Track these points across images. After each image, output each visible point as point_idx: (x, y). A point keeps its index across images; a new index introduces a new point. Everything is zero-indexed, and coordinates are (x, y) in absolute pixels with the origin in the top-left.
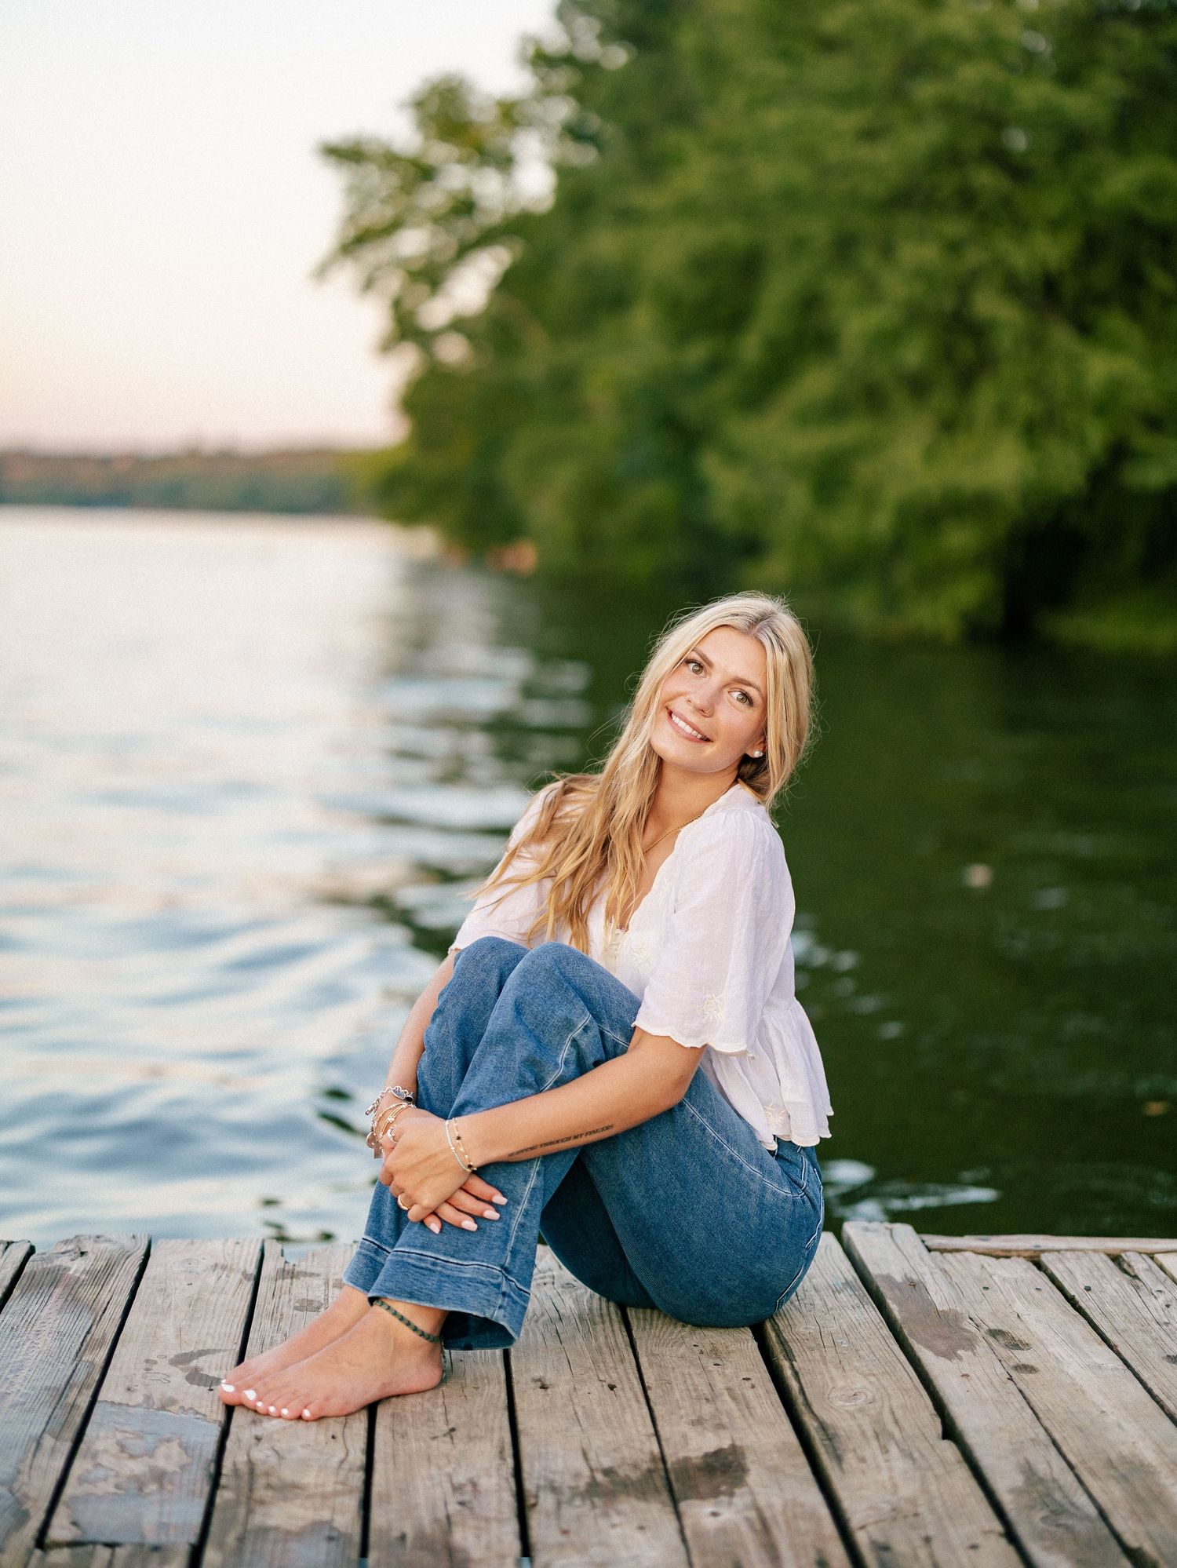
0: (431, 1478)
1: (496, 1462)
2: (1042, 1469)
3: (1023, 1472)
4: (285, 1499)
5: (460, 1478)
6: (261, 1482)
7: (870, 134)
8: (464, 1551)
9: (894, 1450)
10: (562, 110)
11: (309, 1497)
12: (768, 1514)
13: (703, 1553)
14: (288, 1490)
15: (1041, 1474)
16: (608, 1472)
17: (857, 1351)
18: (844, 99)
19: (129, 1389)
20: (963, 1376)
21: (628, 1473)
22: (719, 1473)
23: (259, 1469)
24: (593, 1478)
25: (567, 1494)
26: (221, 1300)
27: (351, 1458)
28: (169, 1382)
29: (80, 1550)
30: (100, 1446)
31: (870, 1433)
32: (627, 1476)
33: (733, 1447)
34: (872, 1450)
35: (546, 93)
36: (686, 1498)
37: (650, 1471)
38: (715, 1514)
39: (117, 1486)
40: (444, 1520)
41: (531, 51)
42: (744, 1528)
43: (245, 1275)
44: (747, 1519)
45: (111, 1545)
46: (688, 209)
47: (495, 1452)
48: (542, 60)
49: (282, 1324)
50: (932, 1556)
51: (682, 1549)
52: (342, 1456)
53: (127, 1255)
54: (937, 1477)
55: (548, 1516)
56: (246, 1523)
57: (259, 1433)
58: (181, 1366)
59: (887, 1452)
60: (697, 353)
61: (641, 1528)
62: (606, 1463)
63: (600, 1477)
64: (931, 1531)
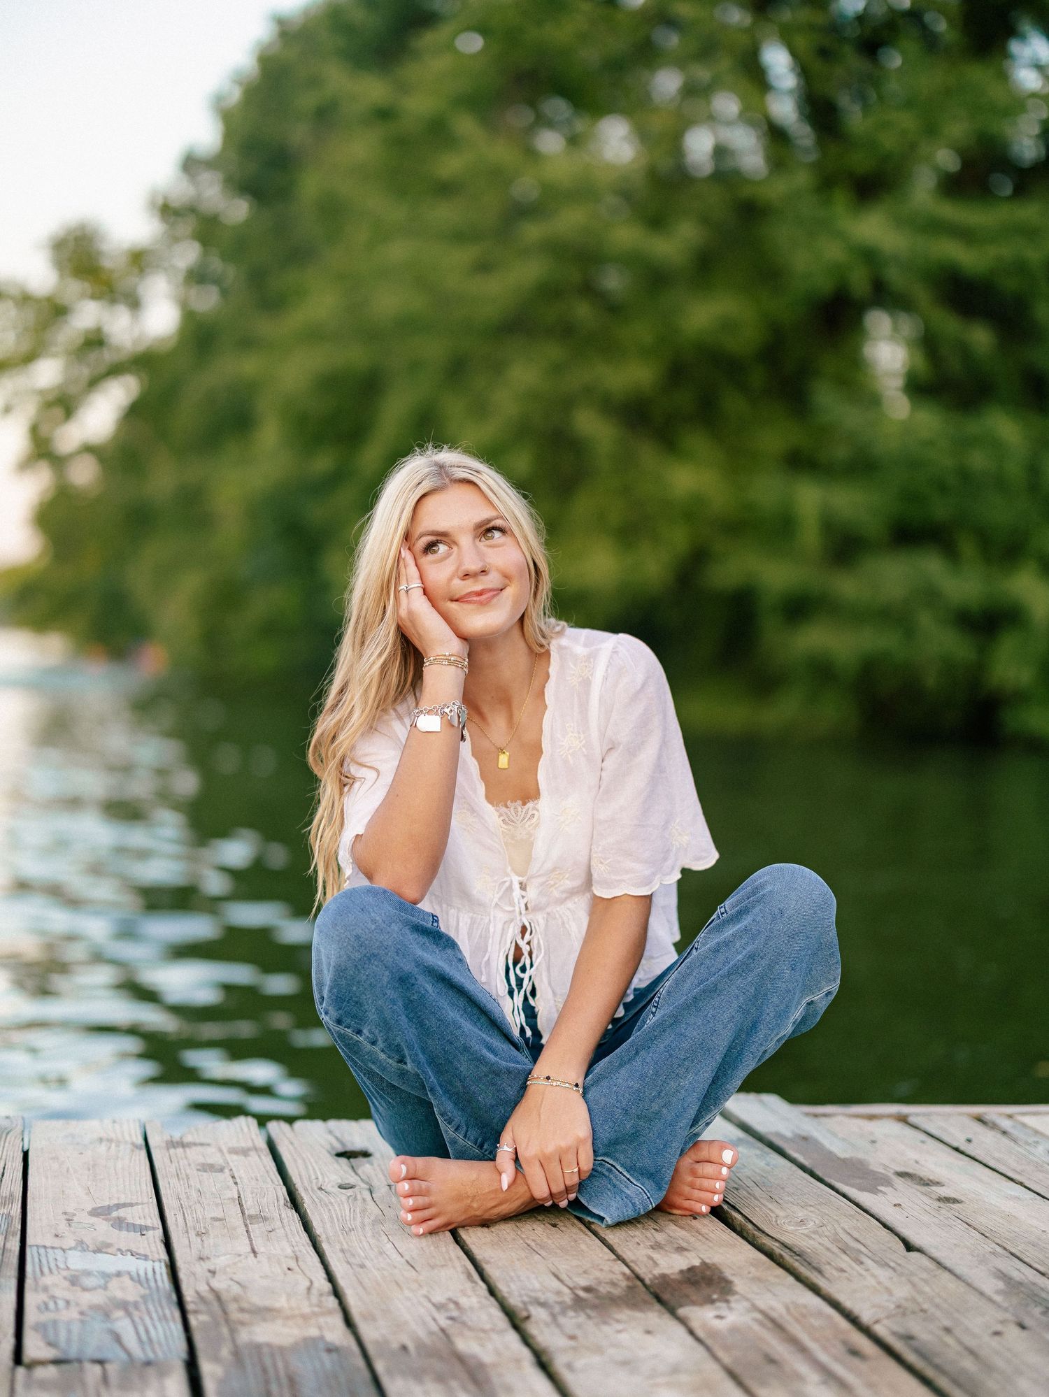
0: (408, 1299)
1: (468, 1285)
2: (1016, 1275)
3: (998, 1278)
4: (265, 1320)
5: (439, 1298)
6: (232, 1307)
7: (483, 267)
8: (474, 1357)
9: (869, 1263)
10: (187, 255)
11: (287, 1318)
12: (774, 1315)
13: (727, 1348)
14: (265, 1313)
15: (1018, 1279)
16: (588, 1289)
17: (783, 1188)
18: (459, 237)
19: (57, 1236)
20: (895, 1205)
21: (609, 1289)
22: (704, 1285)
23: (224, 1296)
24: (577, 1295)
25: (557, 1309)
26: (119, 1165)
27: (316, 1284)
28: (95, 1229)
29: (65, 1367)
30: (47, 1280)
31: (835, 1250)
32: (609, 1292)
33: (704, 1263)
34: (845, 1261)
35: (174, 239)
36: (681, 1306)
37: (629, 1288)
38: (719, 1317)
39: (82, 1313)
40: (441, 1334)
41: (160, 202)
42: (756, 1327)
43: (135, 1146)
44: (756, 1320)
45: (101, 1362)
46: (314, 335)
47: (463, 1277)
48: (167, 211)
49: (191, 1182)
50: (960, 1342)
51: (701, 1349)
52: (308, 1284)
53: (6, 1131)
54: (925, 1281)
55: (547, 1325)
56: (234, 1340)
57: (212, 1268)
58: (103, 1217)
59: (862, 1263)
60: (323, 463)
61: (648, 1332)
62: (583, 1282)
63: (582, 1294)
64: (947, 1323)
